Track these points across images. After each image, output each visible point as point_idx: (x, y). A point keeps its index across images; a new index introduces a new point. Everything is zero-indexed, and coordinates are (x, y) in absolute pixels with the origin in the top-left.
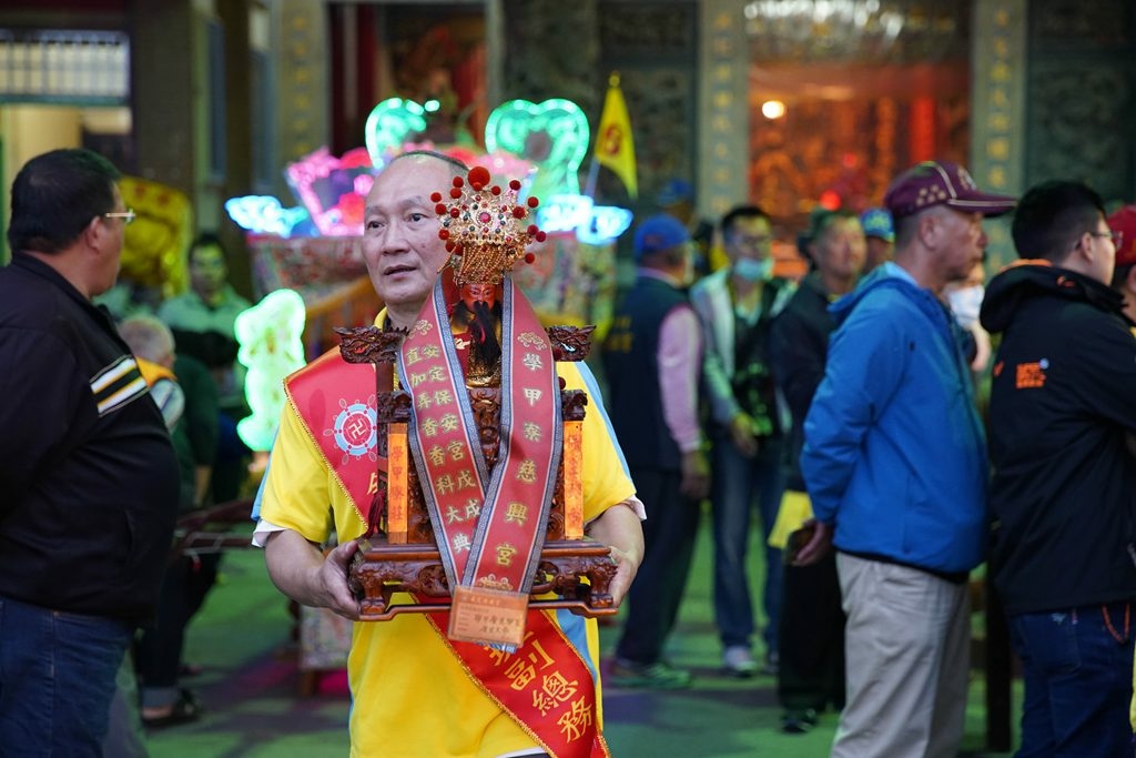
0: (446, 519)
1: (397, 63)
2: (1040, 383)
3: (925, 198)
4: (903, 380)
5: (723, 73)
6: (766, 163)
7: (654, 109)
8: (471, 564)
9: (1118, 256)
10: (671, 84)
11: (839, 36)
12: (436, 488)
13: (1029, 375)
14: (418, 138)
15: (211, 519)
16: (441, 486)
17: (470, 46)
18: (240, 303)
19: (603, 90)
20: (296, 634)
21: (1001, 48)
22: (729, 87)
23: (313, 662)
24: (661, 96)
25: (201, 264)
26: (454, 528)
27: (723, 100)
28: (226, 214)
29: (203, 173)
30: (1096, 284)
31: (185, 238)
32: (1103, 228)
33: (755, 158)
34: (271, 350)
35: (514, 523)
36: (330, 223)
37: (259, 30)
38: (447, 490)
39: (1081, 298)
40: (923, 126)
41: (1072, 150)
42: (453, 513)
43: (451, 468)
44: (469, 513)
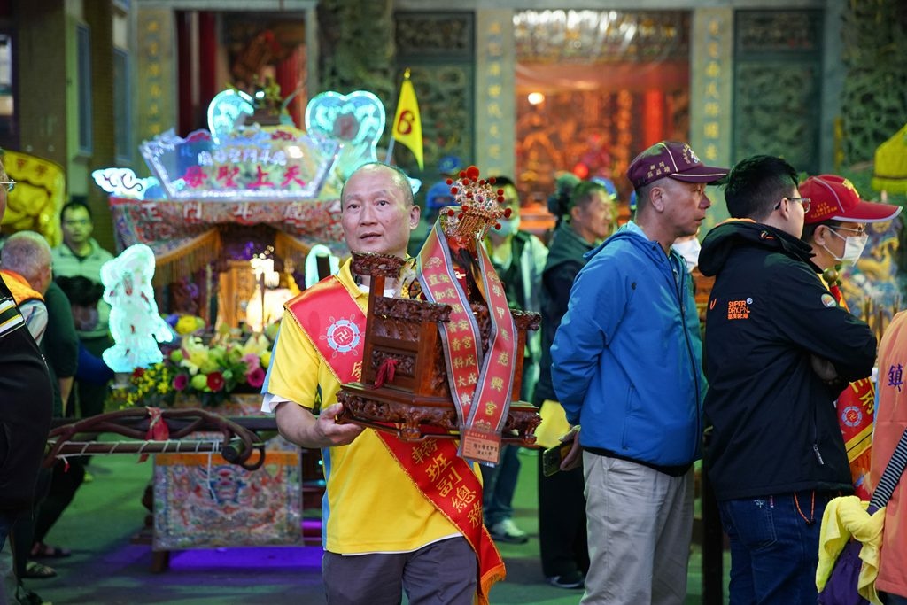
0: (457, 383)
1: (233, 59)
2: (746, 316)
3: (654, 172)
4: (626, 312)
5: (495, 69)
6: (529, 141)
7: (440, 98)
8: (471, 413)
9: (807, 216)
10: (454, 78)
11: (587, 40)
12: (453, 364)
13: (737, 310)
14: (248, 121)
15: (78, 430)
16: (456, 363)
17: (292, 47)
18: (105, 254)
19: (398, 83)
20: (149, 522)
21: (714, 51)
22: (499, 80)
23: (163, 544)
24: (445, 88)
25: (72, 222)
26: (462, 390)
27: (495, 91)
28: (92, 180)
29: (74, 148)
30: (790, 238)
31: (59, 201)
32: (796, 194)
33: (521, 138)
34: (129, 292)
35: (496, 389)
36: (177, 189)
37: (120, 33)
38: (459, 366)
39: (778, 249)
40: (654, 112)
41: (768, 131)
42: (461, 381)
43: (464, 353)
44: (470, 381)
